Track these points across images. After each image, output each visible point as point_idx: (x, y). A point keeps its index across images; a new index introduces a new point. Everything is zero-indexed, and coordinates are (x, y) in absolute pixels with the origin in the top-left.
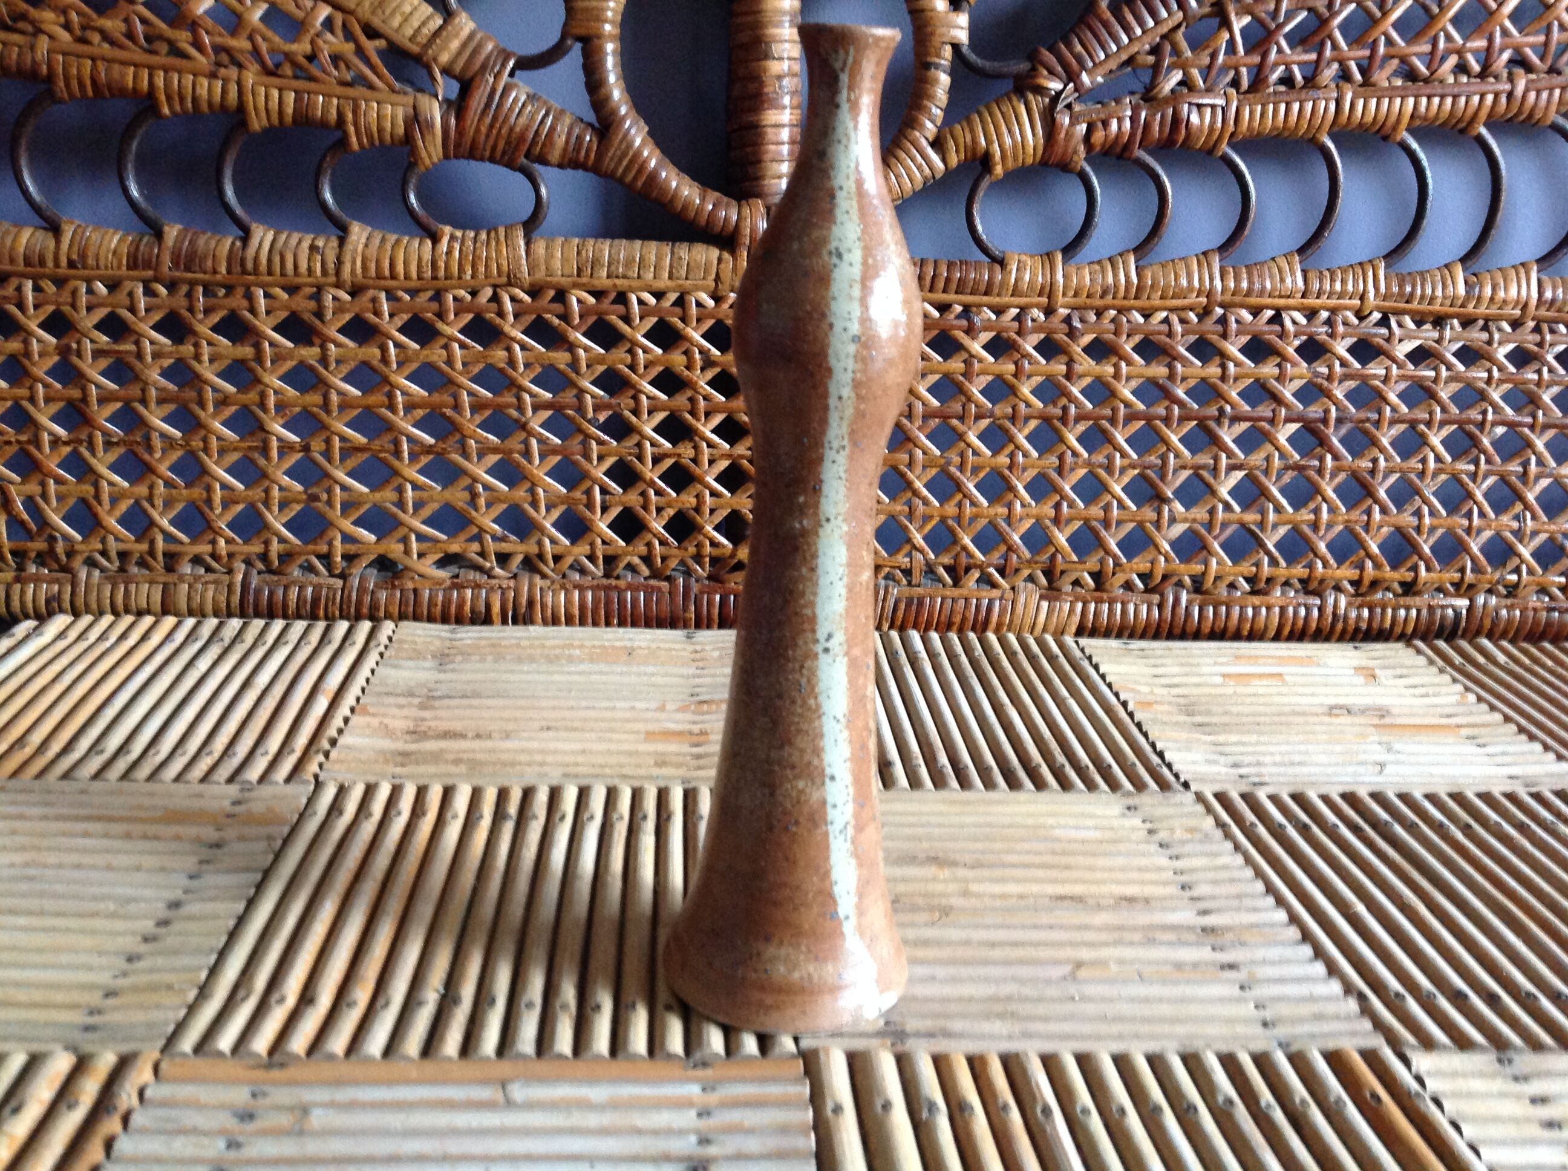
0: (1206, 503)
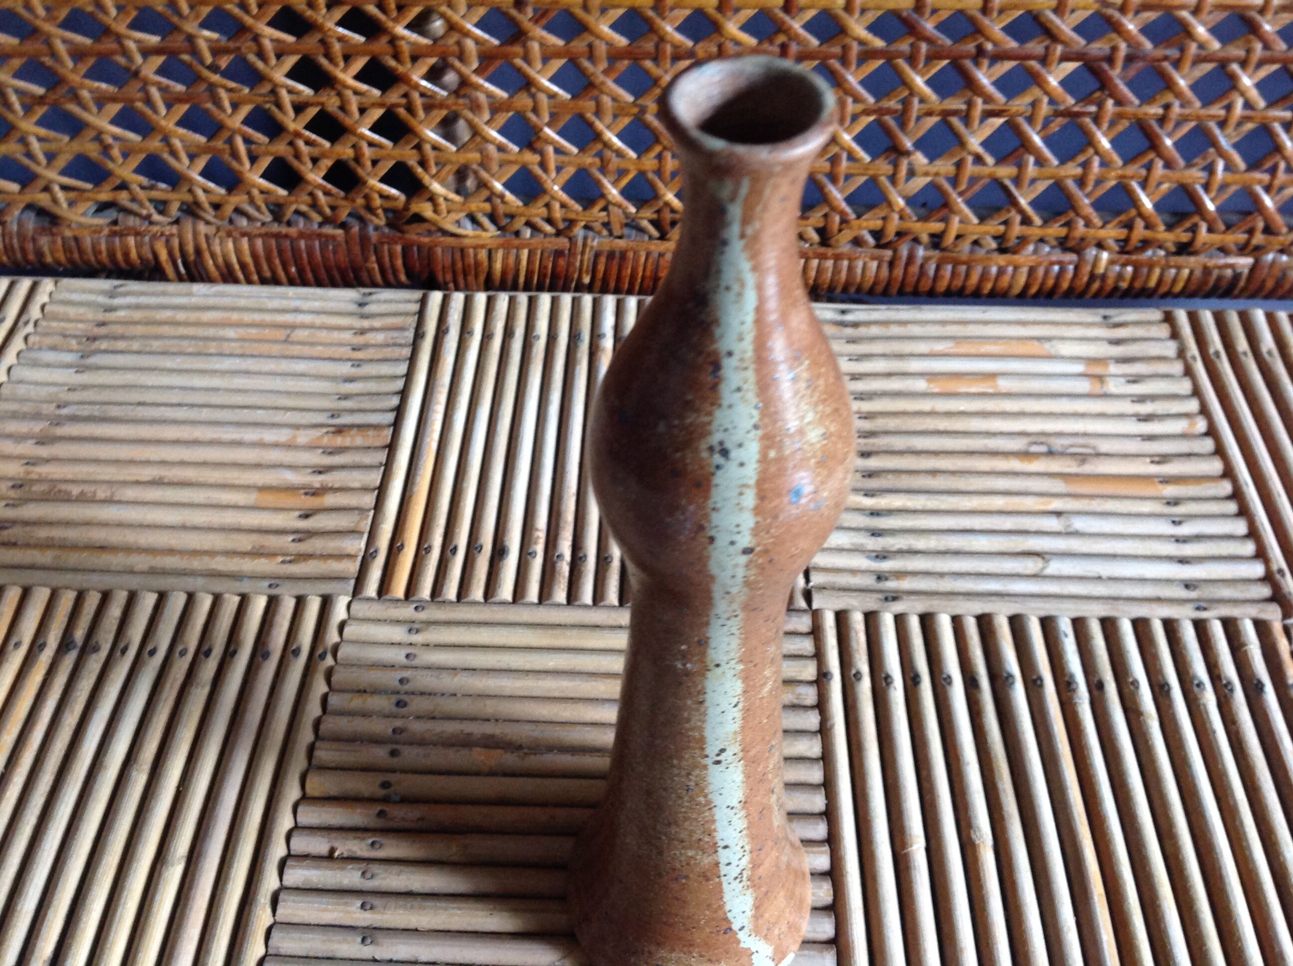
0: (952, 155)
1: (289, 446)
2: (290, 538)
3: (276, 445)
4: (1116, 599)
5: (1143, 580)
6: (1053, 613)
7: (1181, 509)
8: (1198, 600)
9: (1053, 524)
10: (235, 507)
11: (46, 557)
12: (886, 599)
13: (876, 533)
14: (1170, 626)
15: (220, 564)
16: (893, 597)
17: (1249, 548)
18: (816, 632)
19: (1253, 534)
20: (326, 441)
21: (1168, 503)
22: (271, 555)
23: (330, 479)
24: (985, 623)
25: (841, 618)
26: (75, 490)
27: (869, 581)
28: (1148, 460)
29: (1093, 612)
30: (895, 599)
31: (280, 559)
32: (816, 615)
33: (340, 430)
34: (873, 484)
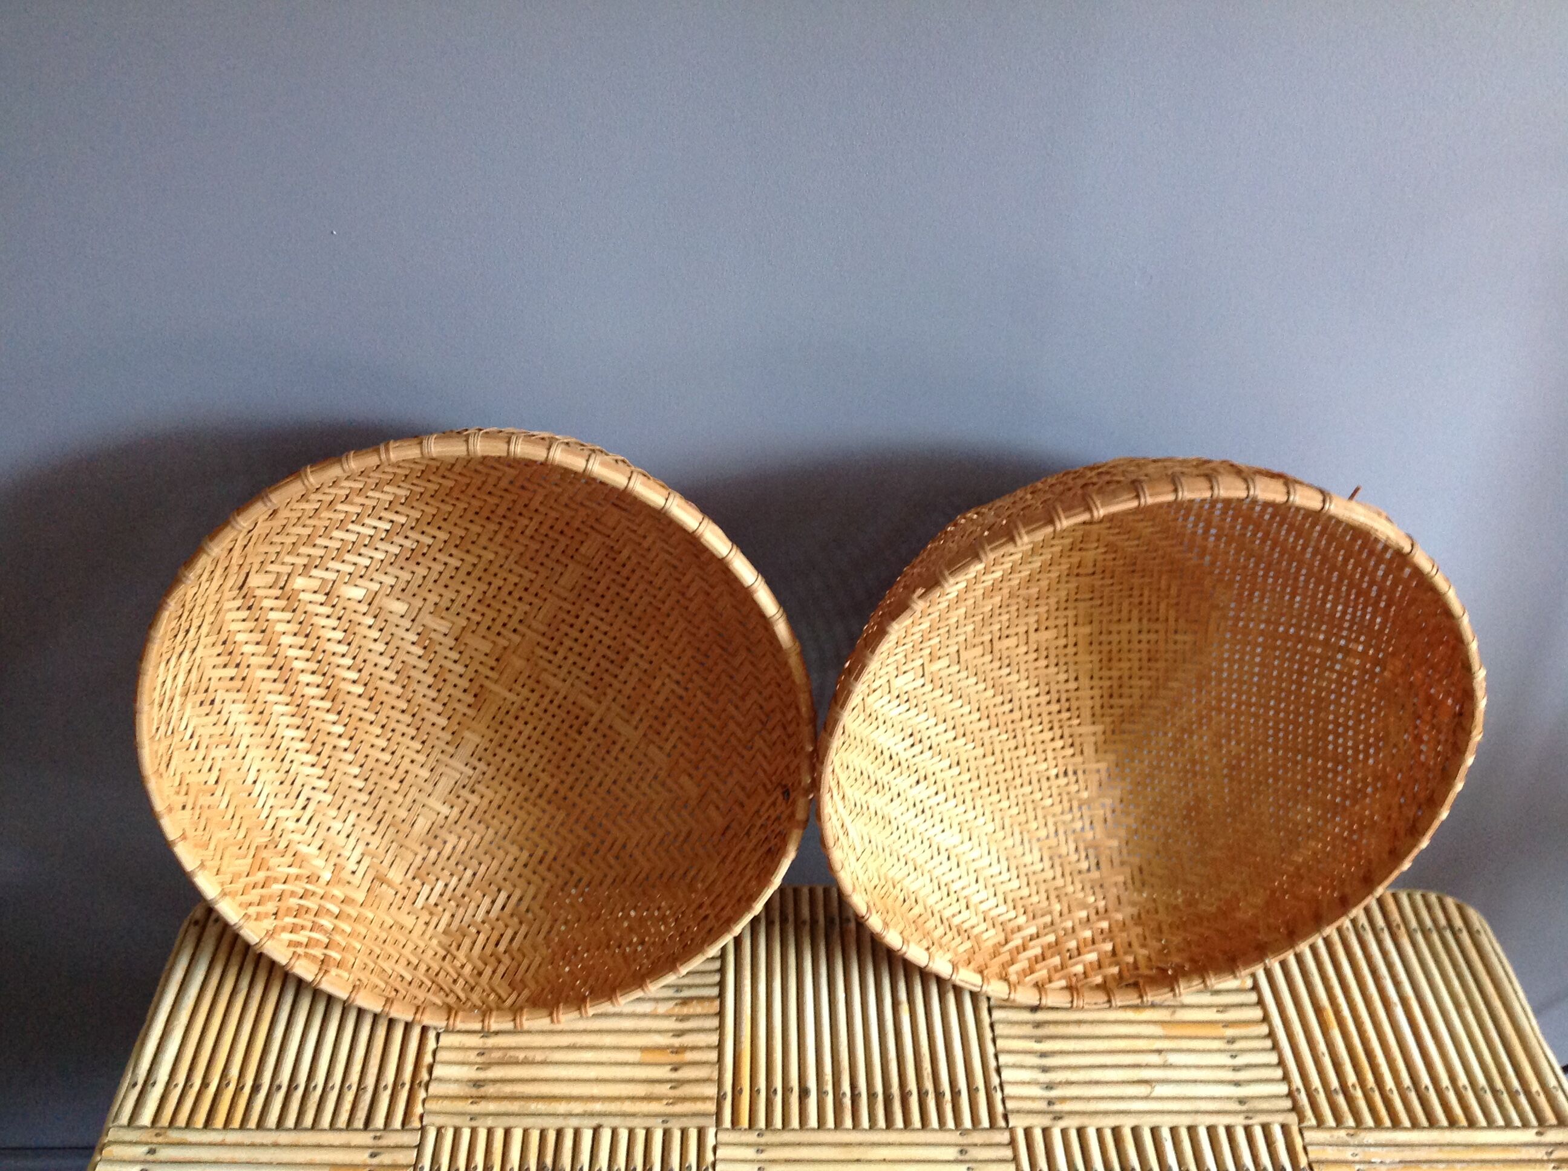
1: (655, 1016)
2: (669, 1086)
3: (644, 1015)
4: (1197, 1112)
5: (1213, 1098)
6: (1157, 1124)
7: (1238, 1045)
8: (1247, 1111)
9: (1155, 1059)
10: (626, 1064)
11: (515, 1106)
12: (1055, 1118)
13: (1045, 1069)
14: (1229, 1129)
15: (628, 1107)
16: (1058, 1117)
17: (1278, 1073)
18: (1012, 1143)
19: (1281, 1063)
20: (677, 1010)
21: (1228, 1042)
22: (658, 1099)
23: (687, 1040)
24: (1116, 1131)
25: (1028, 1132)
26: (521, 1055)
27: (1042, 1105)
28: (1215, 1010)
29: (1183, 1121)
30: (1060, 1118)
31: (665, 1102)
32: (1012, 1131)
33: (685, 1001)
34: (1040, 1032)
